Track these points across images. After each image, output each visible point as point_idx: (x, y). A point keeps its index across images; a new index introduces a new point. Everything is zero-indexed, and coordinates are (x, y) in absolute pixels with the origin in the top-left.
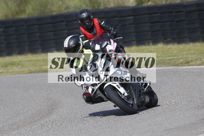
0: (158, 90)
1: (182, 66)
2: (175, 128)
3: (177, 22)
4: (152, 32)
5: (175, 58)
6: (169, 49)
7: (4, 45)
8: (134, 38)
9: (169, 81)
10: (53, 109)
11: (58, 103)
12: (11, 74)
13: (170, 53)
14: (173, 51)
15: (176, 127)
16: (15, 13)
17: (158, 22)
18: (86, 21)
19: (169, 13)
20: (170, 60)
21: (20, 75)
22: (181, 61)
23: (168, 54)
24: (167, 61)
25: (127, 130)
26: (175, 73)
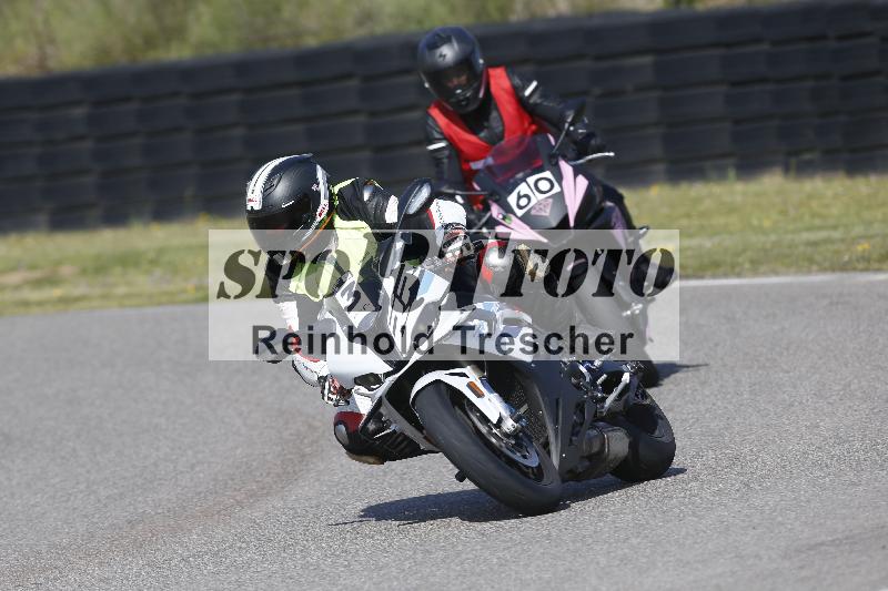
0: (761, 375)
1: (866, 270)
2: (834, 541)
3: (845, 78)
4: (737, 122)
5: (837, 235)
6: (810, 197)
7: (89, 180)
8: (657, 150)
9: (811, 338)
10: (303, 456)
11: (324, 432)
12: (122, 306)
13: (813, 215)
14: (827, 206)
15: (840, 536)
16: (138, 41)
17: (763, 80)
18: (455, 81)
19: (811, 39)
20: (815, 244)
21: (160, 310)
22: (860, 248)
23: (807, 218)
24: (802, 248)
25: (626, 551)
26: (837, 303)
